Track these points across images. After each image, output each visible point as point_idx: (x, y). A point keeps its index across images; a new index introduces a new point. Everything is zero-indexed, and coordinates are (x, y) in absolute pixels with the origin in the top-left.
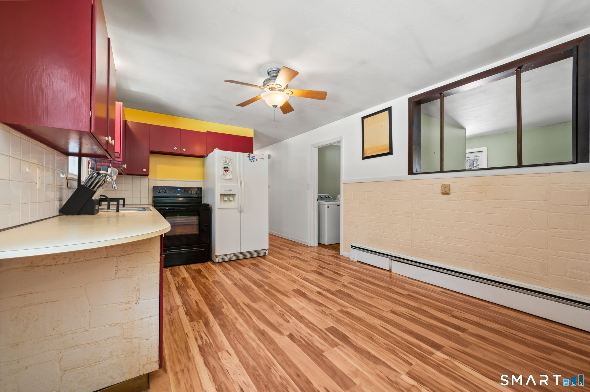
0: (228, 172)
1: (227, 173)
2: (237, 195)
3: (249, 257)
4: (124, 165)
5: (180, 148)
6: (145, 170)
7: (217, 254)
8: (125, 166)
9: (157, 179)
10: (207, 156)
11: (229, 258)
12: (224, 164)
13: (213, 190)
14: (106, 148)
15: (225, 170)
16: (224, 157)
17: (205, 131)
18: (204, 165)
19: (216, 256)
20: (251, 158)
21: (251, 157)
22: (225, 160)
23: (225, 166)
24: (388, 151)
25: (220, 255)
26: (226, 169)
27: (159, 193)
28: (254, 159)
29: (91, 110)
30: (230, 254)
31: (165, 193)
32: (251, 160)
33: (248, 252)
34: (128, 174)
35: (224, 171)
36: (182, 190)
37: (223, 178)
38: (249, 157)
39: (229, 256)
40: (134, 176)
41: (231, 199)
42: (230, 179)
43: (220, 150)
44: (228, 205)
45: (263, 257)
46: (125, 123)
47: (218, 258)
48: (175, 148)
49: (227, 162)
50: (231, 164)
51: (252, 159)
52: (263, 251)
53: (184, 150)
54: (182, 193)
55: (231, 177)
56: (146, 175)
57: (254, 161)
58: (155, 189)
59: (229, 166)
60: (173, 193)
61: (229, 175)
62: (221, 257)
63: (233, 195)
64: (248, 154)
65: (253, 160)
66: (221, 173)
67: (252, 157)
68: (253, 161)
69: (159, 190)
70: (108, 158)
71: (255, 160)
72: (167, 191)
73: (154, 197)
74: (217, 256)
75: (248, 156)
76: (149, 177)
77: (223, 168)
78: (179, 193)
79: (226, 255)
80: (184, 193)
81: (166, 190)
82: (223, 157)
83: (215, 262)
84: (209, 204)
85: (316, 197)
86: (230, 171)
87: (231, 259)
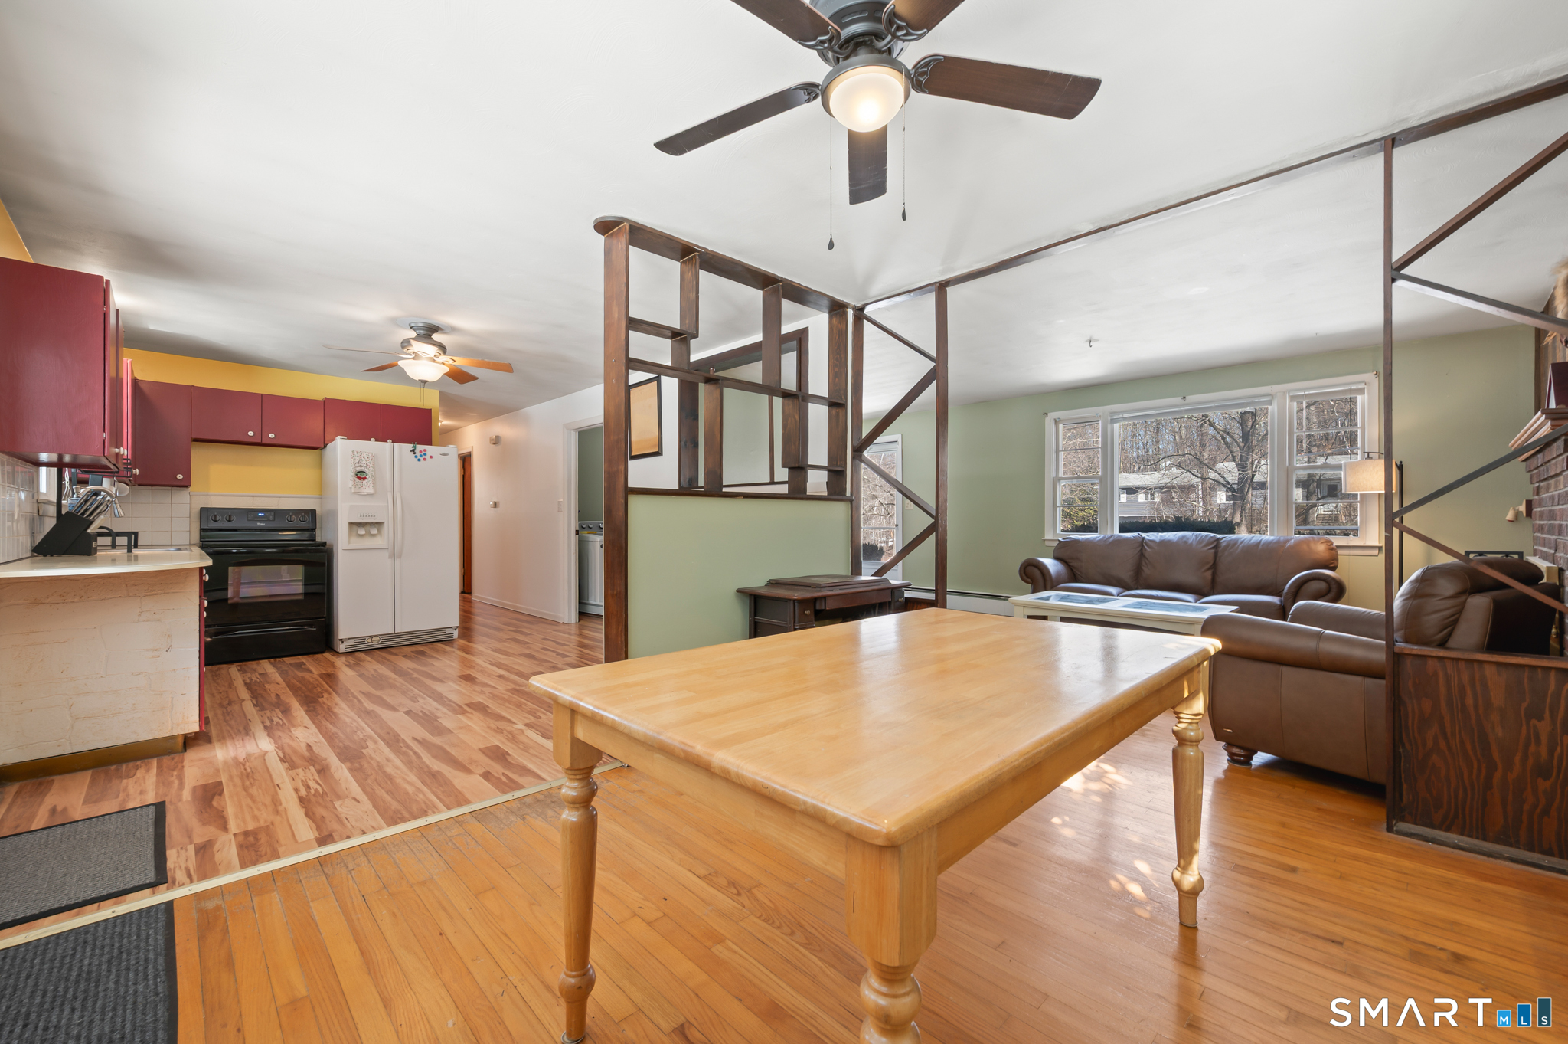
0: (366, 480)
1: (364, 482)
2: (386, 524)
3: (414, 642)
4: (134, 471)
5: (262, 432)
6: (180, 477)
7: (341, 635)
8: (137, 471)
9: (210, 493)
10: (325, 447)
11: (369, 644)
12: (357, 465)
13: (333, 514)
14: (114, 463)
15: (359, 478)
16: (356, 453)
17: (320, 397)
18: (320, 464)
19: (340, 640)
20: (418, 454)
21: (417, 451)
22: (358, 458)
23: (358, 469)
24: (657, 450)
25: (349, 639)
26: (360, 476)
27: (216, 521)
28: (425, 454)
29: (104, 431)
30: (372, 637)
31: (229, 521)
32: (419, 457)
33: (412, 633)
34: (139, 485)
35: (357, 480)
36: (268, 514)
37: (354, 493)
38: (413, 451)
39: (369, 640)
40: (154, 488)
41: (374, 531)
42: (369, 495)
43: (348, 439)
44: (368, 542)
45: (449, 641)
46: (135, 383)
47: (345, 644)
48: (251, 433)
49: (364, 462)
50: (371, 465)
51: (421, 456)
52: (448, 631)
53: (272, 436)
54: (269, 520)
55: (371, 490)
56: (185, 484)
57: (425, 459)
58: (204, 512)
59: (366, 470)
60: (248, 520)
61: (367, 487)
62: (351, 642)
63: (379, 525)
64: (412, 445)
65: (424, 457)
66: (350, 483)
67: (421, 452)
68: (422, 459)
69: (216, 516)
70: (110, 469)
71: (427, 457)
72: (234, 517)
73: (202, 530)
74: (342, 641)
75: (411, 449)
76: (190, 489)
77: (353, 474)
78: (261, 521)
79: (364, 638)
80: (274, 520)
81: (230, 516)
82: (353, 452)
83: (338, 653)
84: (325, 543)
85: (574, 526)
86: (369, 480)
87: (375, 646)
